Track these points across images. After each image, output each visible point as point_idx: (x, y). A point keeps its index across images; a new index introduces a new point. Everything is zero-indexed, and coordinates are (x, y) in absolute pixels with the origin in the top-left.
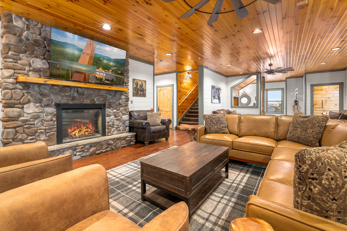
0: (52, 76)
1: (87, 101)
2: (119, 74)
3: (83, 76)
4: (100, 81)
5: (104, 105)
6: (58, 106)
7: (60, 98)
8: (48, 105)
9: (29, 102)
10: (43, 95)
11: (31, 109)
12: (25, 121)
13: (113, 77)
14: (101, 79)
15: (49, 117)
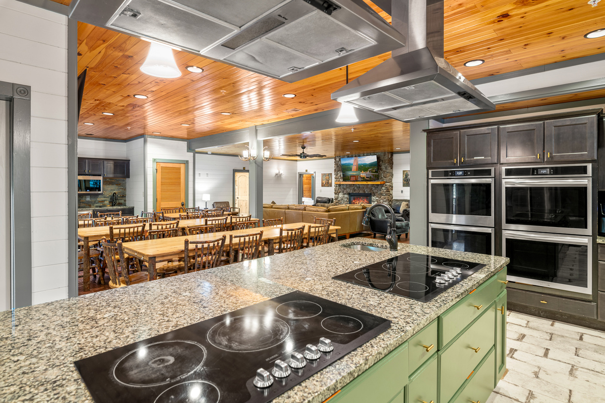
0: (345, 180)
1: (361, 192)
2: (374, 172)
3: (355, 178)
4: (364, 179)
5: (371, 194)
6: (349, 194)
7: (349, 190)
8: (345, 194)
9: (340, 192)
10: (344, 189)
11: (341, 195)
12: (339, 200)
13: (371, 175)
14: (364, 178)
15: (346, 199)
